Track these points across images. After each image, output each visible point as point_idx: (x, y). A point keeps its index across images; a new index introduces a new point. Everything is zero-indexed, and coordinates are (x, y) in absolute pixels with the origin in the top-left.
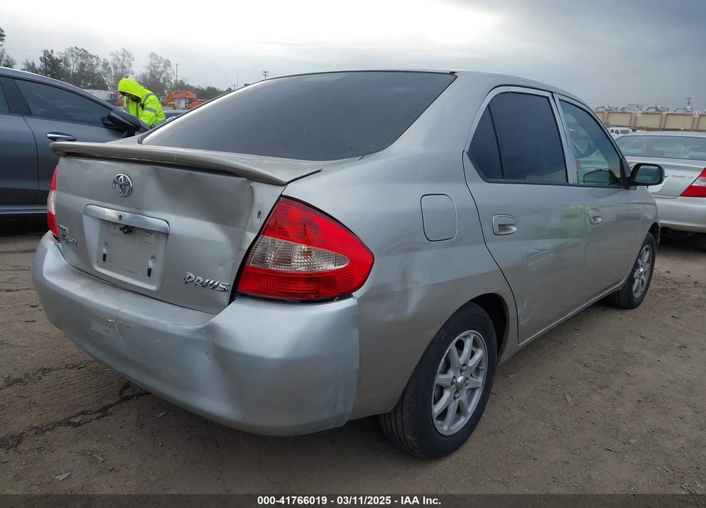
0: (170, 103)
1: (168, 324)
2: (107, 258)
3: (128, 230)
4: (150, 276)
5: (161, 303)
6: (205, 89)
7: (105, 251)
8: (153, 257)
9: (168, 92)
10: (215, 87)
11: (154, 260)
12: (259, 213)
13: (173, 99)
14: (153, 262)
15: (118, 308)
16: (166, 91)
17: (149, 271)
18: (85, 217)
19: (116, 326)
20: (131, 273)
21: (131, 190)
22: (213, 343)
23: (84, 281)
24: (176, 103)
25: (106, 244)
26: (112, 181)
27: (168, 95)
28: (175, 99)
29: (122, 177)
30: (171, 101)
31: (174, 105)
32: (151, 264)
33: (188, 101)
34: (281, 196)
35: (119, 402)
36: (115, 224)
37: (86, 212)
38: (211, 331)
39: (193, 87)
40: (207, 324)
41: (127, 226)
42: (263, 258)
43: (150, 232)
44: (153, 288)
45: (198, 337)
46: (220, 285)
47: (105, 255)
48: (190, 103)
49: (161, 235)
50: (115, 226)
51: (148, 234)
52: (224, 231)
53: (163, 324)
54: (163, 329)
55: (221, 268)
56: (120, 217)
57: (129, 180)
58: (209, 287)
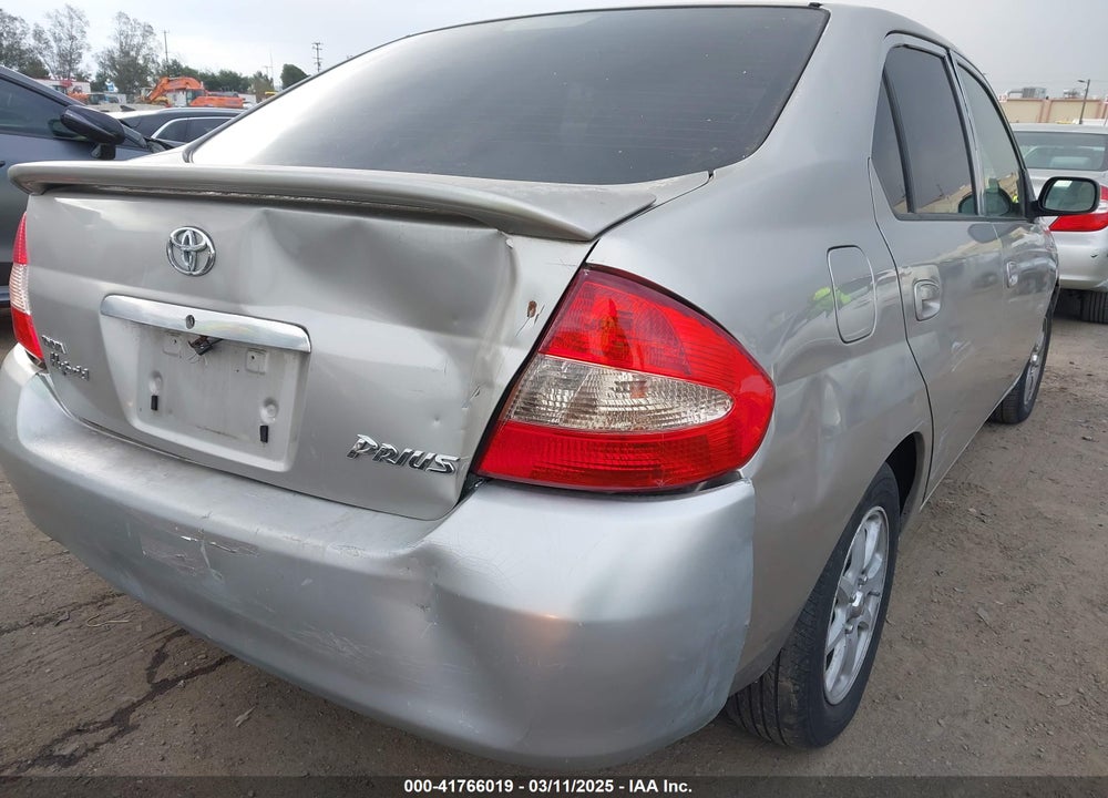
0: (159, 98)
1: (329, 548)
2: (162, 404)
3: (206, 345)
4: (266, 441)
5: (298, 497)
6: (217, 73)
7: (153, 388)
8: (269, 402)
9: (155, 81)
10: (233, 70)
11: (272, 407)
12: (532, 306)
13: (165, 91)
14: (270, 411)
15: (205, 513)
16: (149, 79)
17: (265, 431)
18: (104, 320)
19: (203, 549)
20: (221, 435)
21: (211, 262)
22: (436, 585)
23: (114, 452)
24: (169, 97)
25: (156, 375)
26: (165, 243)
27: (154, 85)
28: (169, 91)
29: (188, 233)
30: (162, 94)
31: (166, 102)
32: (265, 416)
33: (190, 95)
34: (584, 264)
35: (150, 697)
36: (175, 333)
37: (107, 311)
38: (431, 560)
39: (196, 72)
40: (420, 545)
41: (204, 338)
42: (532, 402)
43: (259, 349)
44: (278, 466)
45: (401, 573)
46: (438, 459)
47: (155, 399)
48: (194, 98)
49: (286, 356)
50: (175, 338)
51: (254, 354)
52: (441, 345)
53: (315, 547)
54: (316, 557)
55: (436, 424)
56: (191, 320)
57: (206, 240)
58: (411, 464)
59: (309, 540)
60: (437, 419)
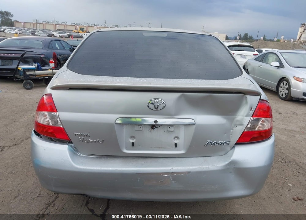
1: (210, 167)
2: (136, 144)
4: (177, 147)
11: (177, 139)
12: (252, 108)
15: (171, 168)
17: (176, 144)
19: (171, 177)
20: (161, 148)
21: (165, 107)
22: (235, 167)
29: (157, 100)
32: (175, 141)
34: (260, 99)
40: (231, 160)
43: (171, 126)
44: (182, 152)
47: (133, 143)
49: (180, 126)
50: (140, 126)
51: (169, 127)
52: (225, 118)
53: (206, 167)
54: (208, 169)
55: (225, 135)
56: (156, 122)
57: (163, 101)
58: (221, 144)
59: (204, 167)
60: (225, 134)
